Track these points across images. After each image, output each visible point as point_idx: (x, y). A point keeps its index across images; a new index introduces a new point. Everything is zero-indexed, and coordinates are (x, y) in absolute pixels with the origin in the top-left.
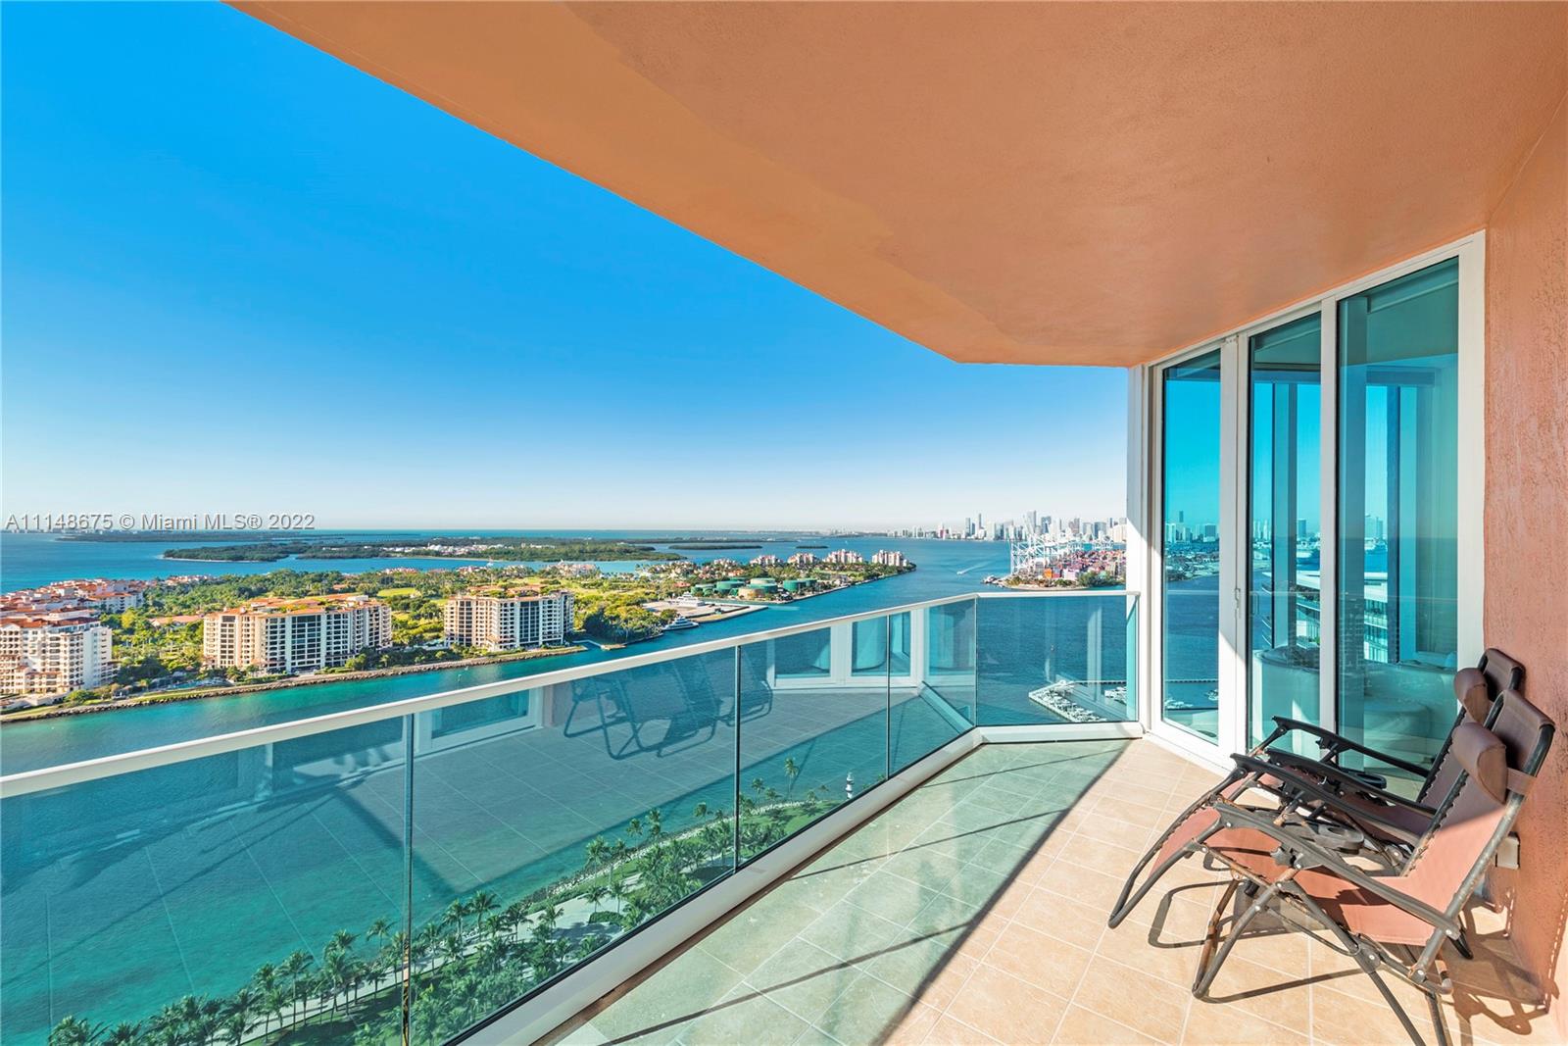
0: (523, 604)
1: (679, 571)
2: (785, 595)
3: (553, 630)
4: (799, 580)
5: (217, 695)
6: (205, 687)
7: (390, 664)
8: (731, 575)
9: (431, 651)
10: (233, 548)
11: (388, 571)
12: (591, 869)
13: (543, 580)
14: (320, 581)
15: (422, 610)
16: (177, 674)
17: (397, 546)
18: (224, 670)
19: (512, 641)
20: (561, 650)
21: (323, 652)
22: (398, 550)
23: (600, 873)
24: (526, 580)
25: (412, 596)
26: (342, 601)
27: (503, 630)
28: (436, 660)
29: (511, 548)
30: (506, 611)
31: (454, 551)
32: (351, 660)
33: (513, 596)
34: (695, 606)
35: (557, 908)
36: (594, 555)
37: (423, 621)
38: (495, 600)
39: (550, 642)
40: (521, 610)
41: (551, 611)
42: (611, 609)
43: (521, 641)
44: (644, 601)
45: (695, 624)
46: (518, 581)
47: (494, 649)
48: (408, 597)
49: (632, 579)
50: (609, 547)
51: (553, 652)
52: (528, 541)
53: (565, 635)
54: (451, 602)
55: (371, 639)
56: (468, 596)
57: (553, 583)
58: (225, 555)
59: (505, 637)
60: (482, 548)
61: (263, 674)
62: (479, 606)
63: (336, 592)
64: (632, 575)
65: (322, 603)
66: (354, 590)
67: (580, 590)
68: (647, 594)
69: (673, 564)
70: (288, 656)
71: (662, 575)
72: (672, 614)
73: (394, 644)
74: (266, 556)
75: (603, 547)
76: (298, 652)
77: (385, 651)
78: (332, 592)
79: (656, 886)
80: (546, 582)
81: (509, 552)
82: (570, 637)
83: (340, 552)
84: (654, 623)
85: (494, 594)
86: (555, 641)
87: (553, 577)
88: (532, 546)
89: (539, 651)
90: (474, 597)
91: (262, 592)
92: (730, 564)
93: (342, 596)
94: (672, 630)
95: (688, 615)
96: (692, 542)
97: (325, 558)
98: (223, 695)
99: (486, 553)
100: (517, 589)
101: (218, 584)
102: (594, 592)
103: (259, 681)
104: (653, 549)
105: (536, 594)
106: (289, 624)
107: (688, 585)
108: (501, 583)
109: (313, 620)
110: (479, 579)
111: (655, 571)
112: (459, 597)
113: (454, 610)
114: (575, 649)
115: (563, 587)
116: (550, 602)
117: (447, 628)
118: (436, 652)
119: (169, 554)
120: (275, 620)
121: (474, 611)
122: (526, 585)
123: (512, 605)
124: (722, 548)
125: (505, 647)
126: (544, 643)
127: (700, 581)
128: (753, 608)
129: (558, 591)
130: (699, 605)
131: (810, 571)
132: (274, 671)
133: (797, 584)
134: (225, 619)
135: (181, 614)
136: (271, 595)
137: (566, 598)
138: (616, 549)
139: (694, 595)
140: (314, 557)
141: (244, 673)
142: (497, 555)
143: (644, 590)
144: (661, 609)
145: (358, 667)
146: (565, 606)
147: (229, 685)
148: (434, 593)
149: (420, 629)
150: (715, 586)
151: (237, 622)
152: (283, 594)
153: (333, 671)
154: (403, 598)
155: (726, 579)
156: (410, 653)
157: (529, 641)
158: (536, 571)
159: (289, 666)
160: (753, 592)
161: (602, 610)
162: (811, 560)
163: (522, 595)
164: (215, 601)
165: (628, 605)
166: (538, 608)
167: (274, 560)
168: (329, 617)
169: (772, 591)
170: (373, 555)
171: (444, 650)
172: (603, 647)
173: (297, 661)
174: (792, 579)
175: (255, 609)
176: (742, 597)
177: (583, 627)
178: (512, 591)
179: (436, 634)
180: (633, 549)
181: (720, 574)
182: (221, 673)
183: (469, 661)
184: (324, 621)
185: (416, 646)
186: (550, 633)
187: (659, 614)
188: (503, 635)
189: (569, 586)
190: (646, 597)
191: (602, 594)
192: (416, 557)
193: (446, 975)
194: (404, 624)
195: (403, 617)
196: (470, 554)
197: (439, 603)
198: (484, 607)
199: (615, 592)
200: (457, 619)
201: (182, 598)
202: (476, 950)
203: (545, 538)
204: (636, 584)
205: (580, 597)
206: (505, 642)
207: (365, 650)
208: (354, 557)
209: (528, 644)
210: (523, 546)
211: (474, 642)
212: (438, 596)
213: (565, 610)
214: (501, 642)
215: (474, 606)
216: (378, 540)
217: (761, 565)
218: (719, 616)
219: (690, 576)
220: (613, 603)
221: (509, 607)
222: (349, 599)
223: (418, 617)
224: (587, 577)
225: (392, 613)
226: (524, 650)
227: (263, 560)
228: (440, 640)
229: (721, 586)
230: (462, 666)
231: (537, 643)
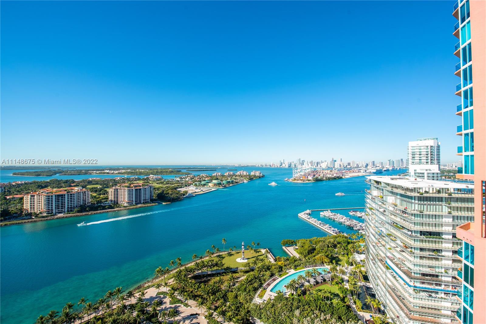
0: (136, 190)
1: (189, 178)
2: (223, 185)
3: (146, 198)
4: (228, 181)
5: (29, 222)
6: (24, 219)
7: (90, 211)
8: (206, 179)
9: (104, 206)
10: (37, 172)
11: (90, 179)
12: (157, 278)
13: (143, 182)
14: (67, 183)
15: (101, 192)
16: (14, 215)
17: (94, 171)
18: (31, 213)
19: (132, 202)
20: (149, 205)
21: (66, 207)
22: (94, 172)
23: (161, 279)
24: (138, 182)
25: (98, 187)
26: (73, 190)
27: (129, 199)
28: (106, 209)
29: (134, 171)
30: (130, 192)
31: (114, 172)
32: (76, 209)
33: (132, 187)
34: (194, 189)
35: (146, 291)
36: (162, 173)
37: (102, 196)
38: (126, 188)
40: (135, 192)
41: (145, 192)
42: (166, 191)
43: (135, 202)
44: (178, 188)
45: (194, 195)
46: (135, 182)
47: (126, 205)
48: (97, 188)
49: (174, 181)
50: (166, 170)
51: (146, 205)
52: (139, 169)
53: (150, 199)
54: (111, 189)
55: (83, 202)
56: (117, 187)
57: (147, 182)
58: (34, 174)
59: (130, 201)
60: (123, 171)
61: (45, 214)
62: (121, 191)
63: (72, 186)
64: (173, 180)
65: (66, 190)
66: (78, 186)
67: (156, 185)
68: (178, 186)
69: (187, 176)
70: (54, 208)
71: (184, 180)
72: (186, 192)
73: (92, 204)
74: (48, 174)
75: (164, 170)
76: (57, 207)
77: (88, 206)
78: (71, 186)
79: (179, 282)
80: (145, 182)
81: (132, 172)
82: (152, 201)
83: (74, 173)
84: (180, 195)
85: (126, 186)
86: (147, 202)
87: (147, 181)
88: (140, 170)
89: (142, 205)
90: (119, 188)
91: (46, 186)
92: (206, 176)
93: (73, 188)
94: (187, 197)
95: (192, 192)
96: (194, 169)
97: (69, 175)
98: (31, 222)
99: (124, 173)
100: (134, 185)
101: (31, 184)
102: (161, 185)
103: (43, 217)
104: (181, 171)
105: (140, 186)
106: (54, 197)
107: (192, 182)
108: (129, 183)
109: (62, 195)
110: (122, 181)
111: (181, 178)
112: (114, 188)
113: (112, 192)
114: (154, 204)
115: (150, 184)
116: (145, 189)
117: (110, 198)
118: (106, 206)
119: (14, 174)
120: (49, 196)
121: (119, 192)
122: (138, 183)
123: (132, 190)
124: (204, 170)
125: (130, 204)
126: (143, 202)
127: (196, 181)
128: (213, 190)
129: (148, 185)
130: (196, 189)
131: (232, 177)
132: (49, 213)
133: (227, 182)
134: (31, 196)
135: (17, 194)
136: (49, 187)
137: (151, 187)
138: (168, 171)
139: (194, 186)
140: (65, 175)
141: (38, 214)
142: (128, 173)
143: (177, 184)
145: (79, 212)
146: (150, 190)
147: (33, 219)
148: (106, 186)
149: (101, 198)
150: (201, 183)
151: (35, 197)
152: (53, 187)
153: (70, 213)
154: (96, 188)
155: (205, 180)
156: (96, 207)
158: (142, 179)
159: (54, 212)
160: (213, 184)
161: (163, 191)
162: (232, 174)
163: (135, 187)
164: (29, 190)
165: (172, 189)
166: (141, 191)
167: (51, 175)
168: (68, 195)
169: (219, 184)
170: (86, 174)
171: (109, 205)
172: (163, 203)
173: (57, 210)
174: (226, 180)
175: (42, 192)
176: (210, 186)
177: (157, 197)
178: (132, 185)
179: (106, 200)
180: (174, 171)
181: (203, 179)
182: (30, 215)
183: (117, 209)
184: (66, 196)
185: (99, 204)
187: (182, 192)
188: (129, 200)
189: (153, 183)
190: (178, 187)
191: (163, 186)
192: (101, 174)
193: (106, 316)
194: (95, 197)
195: (95, 194)
196: (119, 173)
197: (107, 190)
198: (123, 191)
199: (168, 185)
200: (113, 195)
201: (17, 189)
202: (116, 307)
203: (145, 168)
204: (175, 182)
205: (156, 187)
206: (130, 202)
207: (81, 206)
208: (79, 175)
209: (138, 203)
210: (137, 170)
211: (119, 202)
212: (107, 187)
213: (150, 192)
214: (128, 202)
215: (119, 191)
216: (87, 169)
217: (216, 176)
218: (202, 192)
219: (193, 180)
220: (167, 189)
221: (131, 191)
222: (75, 189)
223: (100, 194)
224: (159, 180)
225: (91, 193)
226: (136, 205)
227: (47, 176)
228: (107, 202)
229: (203, 183)
230: (115, 211)
231: (141, 203)
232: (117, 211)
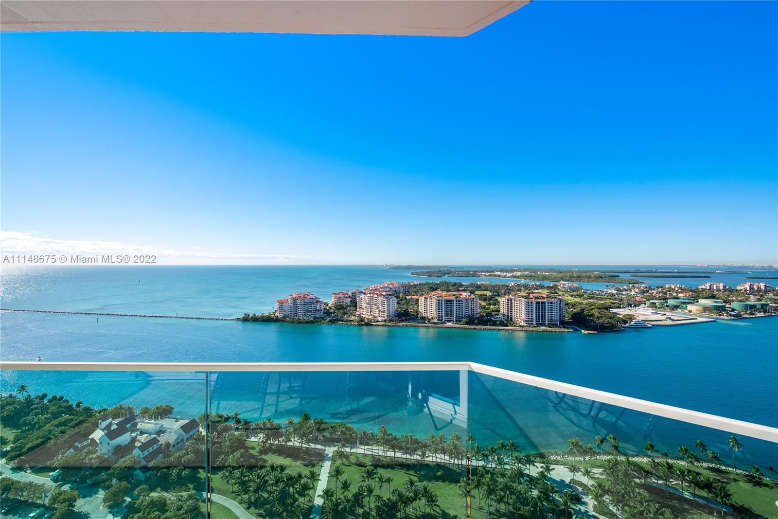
0: (537, 303)
1: (637, 290)
2: (733, 313)
3: (553, 318)
4: (748, 303)
5: (423, 326)
6: (420, 323)
7: (478, 324)
8: (680, 295)
9: (494, 321)
10: (429, 272)
11: (479, 283)
12: (570, 453)
13: (549, 291)
14: (455, 286)
15: (491, 302)
16: (412, 317)
17: (483, 272)
18: (425, 317)
19: (531, 321)
20: (557, 329)
21: (455, 315)
22: (483, 274)
23: (577, 458)
24: (540, 291)
25: (488, 295)
26: (461, 295)
27: (527, 315)
28: (497, 325)
29: (533, 274)
30: (528, 306)
31: (506, 275)
32: (464, 320)
33: (532, 298)
34: (649, 314)
35: (552, 466)
36: (579, 278)
37: (492, 307)
38: (523, 300)
39: (552, 324)
40: (536, 306)
41: (552, 306)
42: (589, 310)
43: (536, 321)
44: (612, 308)
45: (649, 325)
46: (536, 291)
47: (522, 323)
48: (486, 295)
49: (603, 294)
50: (588, 274)
51: (553, 330)
52: (542, 271)
53: (560, 322)
54: (503, 299)
55: (471, 312)
56: (511, 296)
57: (554, 293)
58: (427, 274)
59: (528, 319)
60: (519, 273)
61: (436, 321)
62: (516, 302)
63: (460, 291)
64: (603, 292)
65: (454, 295)
66: (466, 291)
67: (570, 298)
68: (613, 303)
69: (633, 286)
70: (443, 315)
71: (624, 293)
72: (631, 318)
73: (480, 315)
74: (439, 275)
75: (584, 274)
76: (447, 315)
77: (477, 318)
78: (459, 290)
80: (550, 292)
81: (532, 276)
82: (563, 324)
83: (462, 274)
84: (617, 322)
85: (522, 297)
86: (555, 324)
87: (554, 290)
88: (543, 273)
89: (546, 328)
90: (513, 297)
91: (436, 289)
92: (680, 288)
93: (461, 293)
94: (631, 327)
95: (643, 319)
96: (648, 272)
97: (456, 276)
98: (425, 326)
99: (520, 276)
100: (534, 295)
101: (424, 285)
102: (578, 300)
103: (435, 323)
104: (618, 276)
105: (544, 298)
106: (443, 302)
107: (644, 300)
108: (527, 291)
109: (451, 301)
110: (517, 288)
111: (619, 290)
112: (507, 297)
113: (504, 303)
114: (566, 330)
115: (559, 295)
116: (552, 303)
117: (502, 311)
118: (497, 321)
119: (412, 274)
120: (439, 300)
121: (513, 304)
122: (540, 293)
123: (532, 303)
124: (673, 277)
125: (528, 323)
126: (548, 324)
127: (654, 298)
128: (700, 320)
129: (556, 298)
130: (653, 313)
131: (762, 296)
132: (439, 320)
133: (747, 305)
134: (425, 298)
135: (414, 295)
136: (439, 290)
137: (560, 301)
138: (592, 276)
139: (649, 307)
140: (453, 276)
141: (430, 319)
142: (526, 277)
143: (611, 301)
144: (623, 314)
145: (467, 323)
146: (560, 306)
147: (426, 323)
148: (497, 294)
149: (490, 310)
150: (667, 302)
151: (428, 300)
152: (443, 290)
153: (458, 324)
154: (484, 295)
155: (676, 298)
156: (486, 320)
157: (541, 322)
158: (546, 286)
159: (444, 319)
160: (701, 308)
161: (583, 310)
162: (763, 288)
163: (536, 298)
164: (423, 291)
165: (600, 309)
166: (545, 306)
167: (440, 277)
168: (456, 301)
169: (720, 309)
170: (474, 276)
171: (500, 321)
172: (583, 331)
173: (446, 318)
174: (741, 301)
175: (434, 295)
176: (690, 311)
177: (571, 319)
178: (531, 296)
179: (497, 313)
180: (603, 276)
181: (671, 294)
182: (423, 318)
183: (511, 328)
184: (455, 302)
185: (489, 318)
186: (552, 319)
187: (621, 316)
188: (527, 317)
189: (564, 295)
190: (612, 305)
191: (583, 301)
192: (490, 277)
193: (496, 473)
194: (484, 307)
195: (484, 304)
196: (513, 277)
197: (499, 299)
198: (518, 302)
199: (592, 301)
200: (505, 307)
201: (414, 290)
202: (509, 468)
203: (551, 269)
204: (605, 297)
205: (569, 302)
206: (528, 321)
207: (469, 316)
208: (467, 276)
209: (540, 324)
210: (539, 273)
211: (513, 319)
212: (499, 296)
213: (560, 308)
214: (526, 321)
215: (513, 302)
216: (475, 269)
217: (709, 290)
218: (669, 322)
219: (645, 294)
220: (590, 307)
221: (530, 304)
222: (463, 294)
223: (490, 304)
224: (574, 291)
225: (479, 302)
226: (537, 327)
227: (437, 276)
228: (499, 316)
229: (671, 302)
230: (508, 330)
231: (545, 324)
232: (510, 331)
